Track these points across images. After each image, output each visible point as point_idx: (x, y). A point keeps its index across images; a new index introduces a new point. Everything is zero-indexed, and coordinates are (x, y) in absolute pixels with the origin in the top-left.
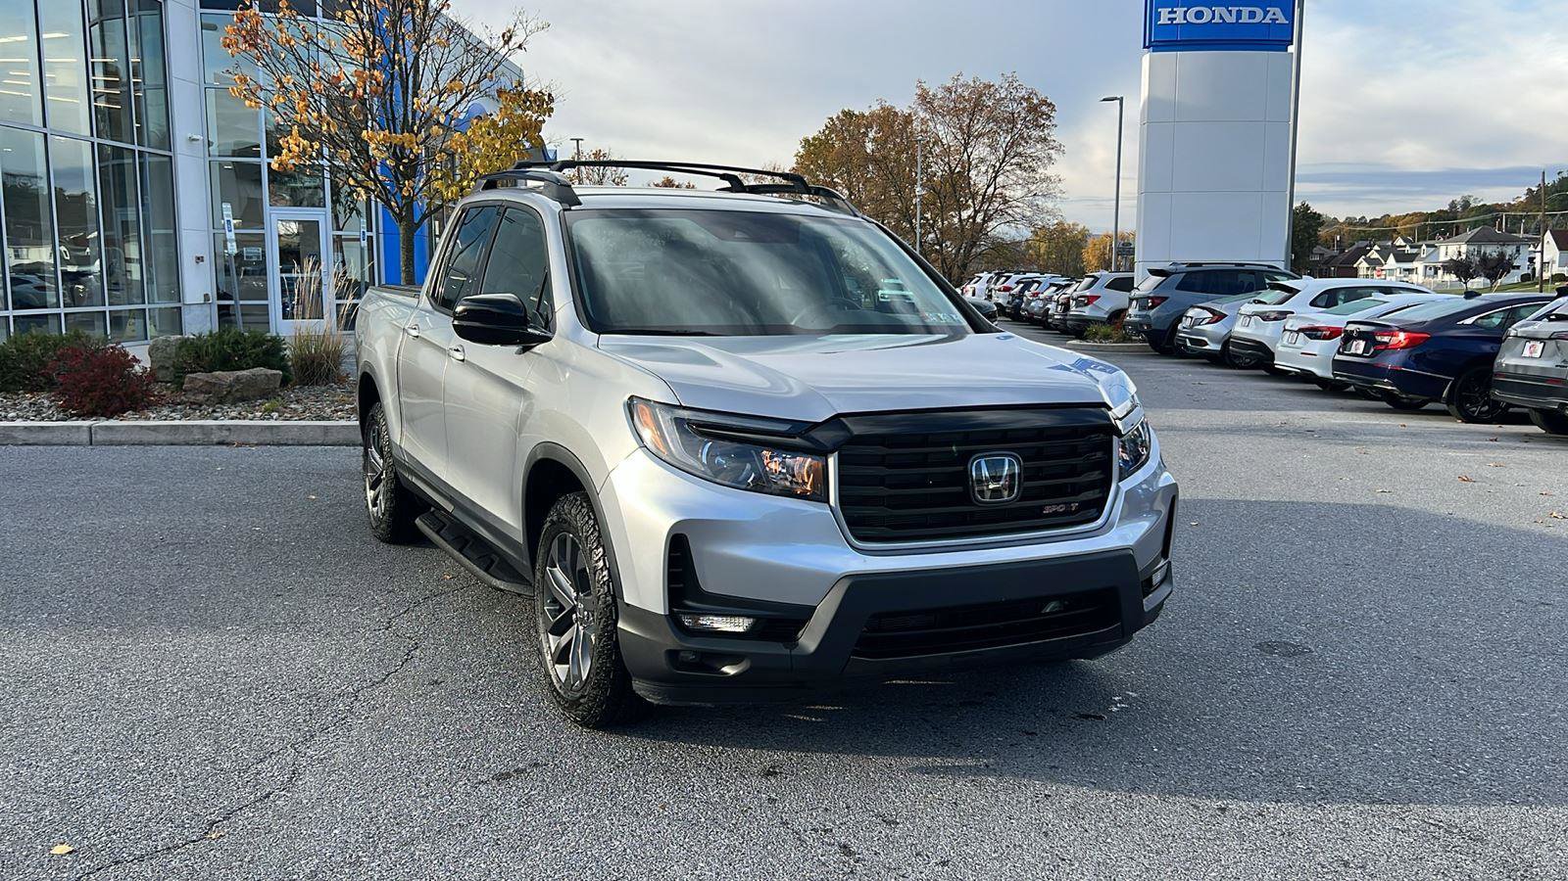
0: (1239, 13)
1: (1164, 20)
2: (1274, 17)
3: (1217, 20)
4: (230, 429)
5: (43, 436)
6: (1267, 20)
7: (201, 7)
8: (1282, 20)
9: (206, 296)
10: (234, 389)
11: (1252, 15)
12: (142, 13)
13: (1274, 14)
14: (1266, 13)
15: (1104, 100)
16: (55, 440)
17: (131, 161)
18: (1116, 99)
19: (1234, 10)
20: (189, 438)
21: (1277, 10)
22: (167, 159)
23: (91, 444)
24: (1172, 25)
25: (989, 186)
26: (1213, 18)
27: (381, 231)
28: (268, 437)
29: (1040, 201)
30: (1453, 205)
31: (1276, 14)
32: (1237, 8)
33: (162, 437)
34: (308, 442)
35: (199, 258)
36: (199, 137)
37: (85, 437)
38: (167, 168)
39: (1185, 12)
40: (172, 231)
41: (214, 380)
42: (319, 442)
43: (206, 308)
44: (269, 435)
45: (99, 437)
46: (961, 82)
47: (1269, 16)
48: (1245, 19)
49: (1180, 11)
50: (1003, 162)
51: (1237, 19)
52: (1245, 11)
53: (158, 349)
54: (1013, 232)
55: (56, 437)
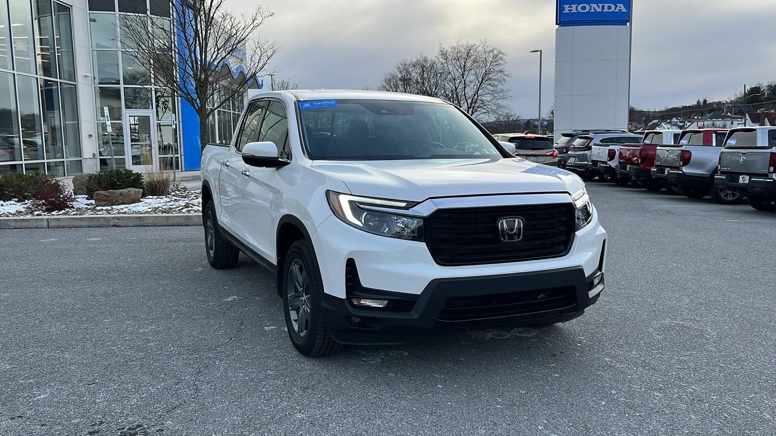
0: (603, 7)
1: (566, 11)
2: (620, 9)
3: (592, 10)
4: (118, 219)
5: (25, 224)
6: (617, 10)
7: (89, 10)
8: (624, 10)
9: (94, 154)
10: (119, 199)
11: (609, 8)
12: (59, 13)
13: (620, 7)
14: (616, 7)
15: (532, 52)
16: (30, 226)
17: (56, 87)
18: (538, 51)
19: (601, 5)
20: (98, 224)
21: (622, 5)
22: (74, 86)
23: (48, 228)
24: (571, 14)
25: (475, 95)
26: (590, 9)
27: (181, 120)
28: (138, 222)
29: (500, 102)
30: (698, 102)
31: (621, 7)
32: (602, 5)
33: (84, 223)
34: (159, 225)
35: (90, 135)
36: (89, 75)
37: (45, 224)
38: (74, 90)
39: (577, 7)
40: (76, 122)
41: (108, 194)
42: (164, 224)
43: (94, 160)
44: (139, 221)
45: (52, 224)
46: (460, 44)
47: (618, 8)
48: (606, 10)
49: (574, 6)
50: (481, 83)
51: (602, 10)
52: (606, 6)
53: (77, 180)
54: (487, 118)
55: (30, 224)
